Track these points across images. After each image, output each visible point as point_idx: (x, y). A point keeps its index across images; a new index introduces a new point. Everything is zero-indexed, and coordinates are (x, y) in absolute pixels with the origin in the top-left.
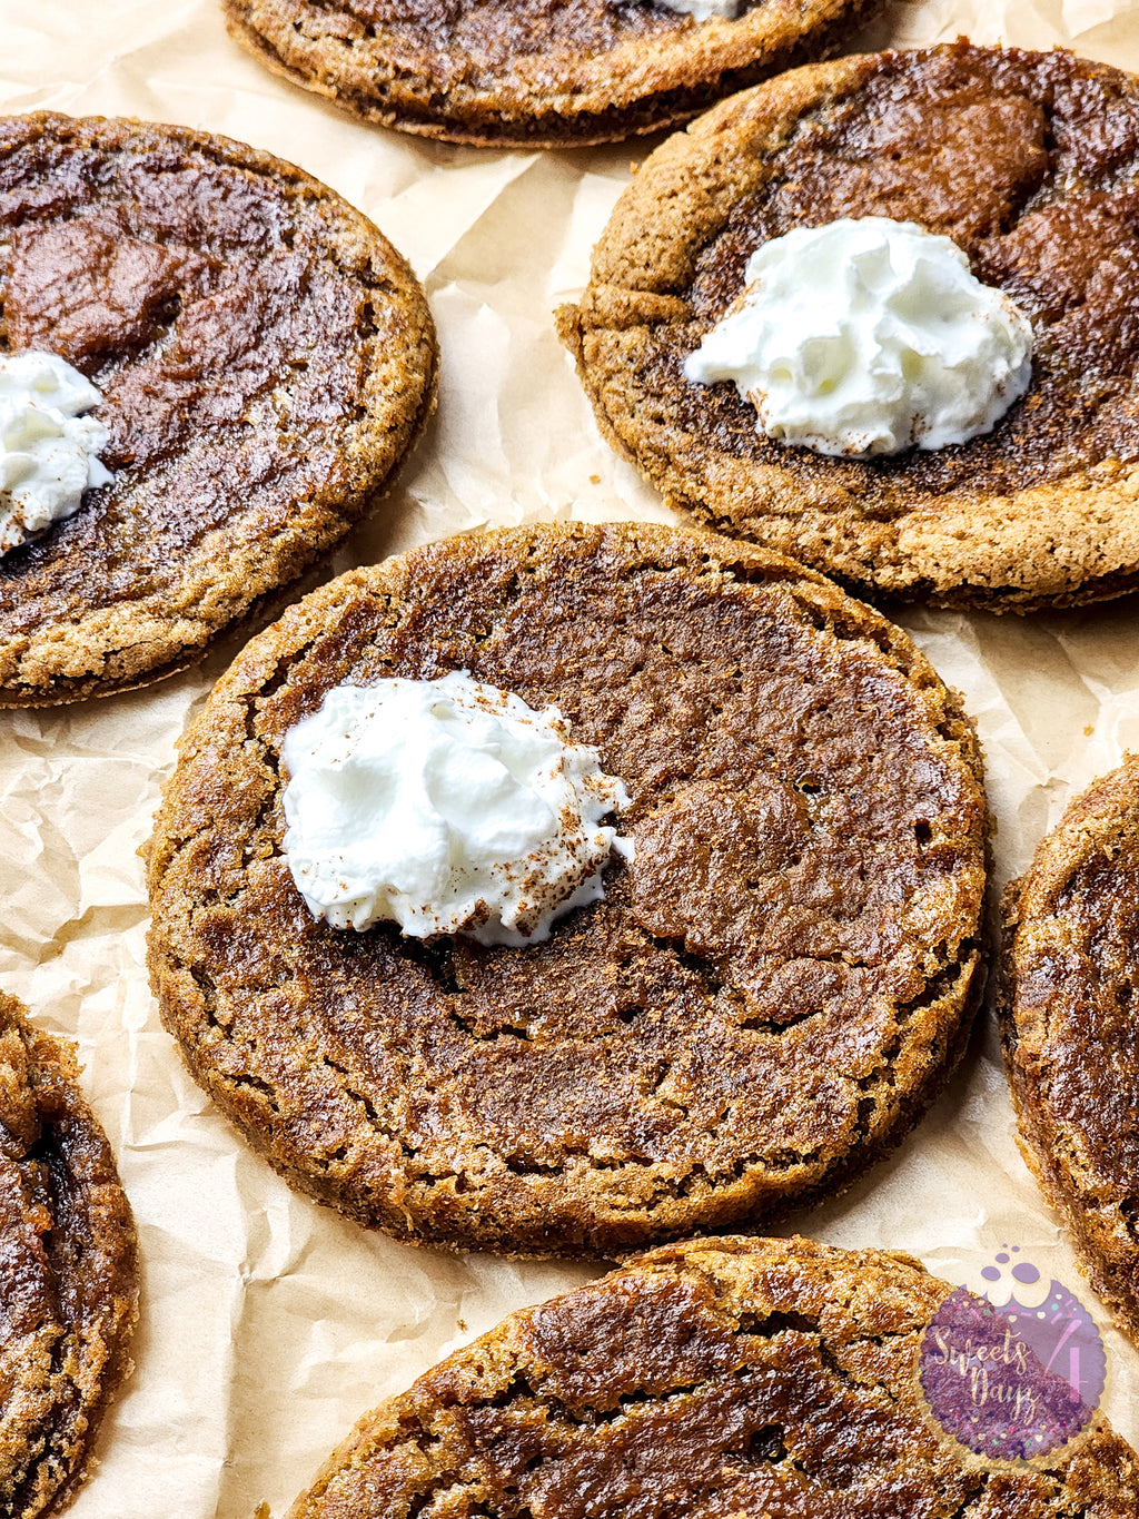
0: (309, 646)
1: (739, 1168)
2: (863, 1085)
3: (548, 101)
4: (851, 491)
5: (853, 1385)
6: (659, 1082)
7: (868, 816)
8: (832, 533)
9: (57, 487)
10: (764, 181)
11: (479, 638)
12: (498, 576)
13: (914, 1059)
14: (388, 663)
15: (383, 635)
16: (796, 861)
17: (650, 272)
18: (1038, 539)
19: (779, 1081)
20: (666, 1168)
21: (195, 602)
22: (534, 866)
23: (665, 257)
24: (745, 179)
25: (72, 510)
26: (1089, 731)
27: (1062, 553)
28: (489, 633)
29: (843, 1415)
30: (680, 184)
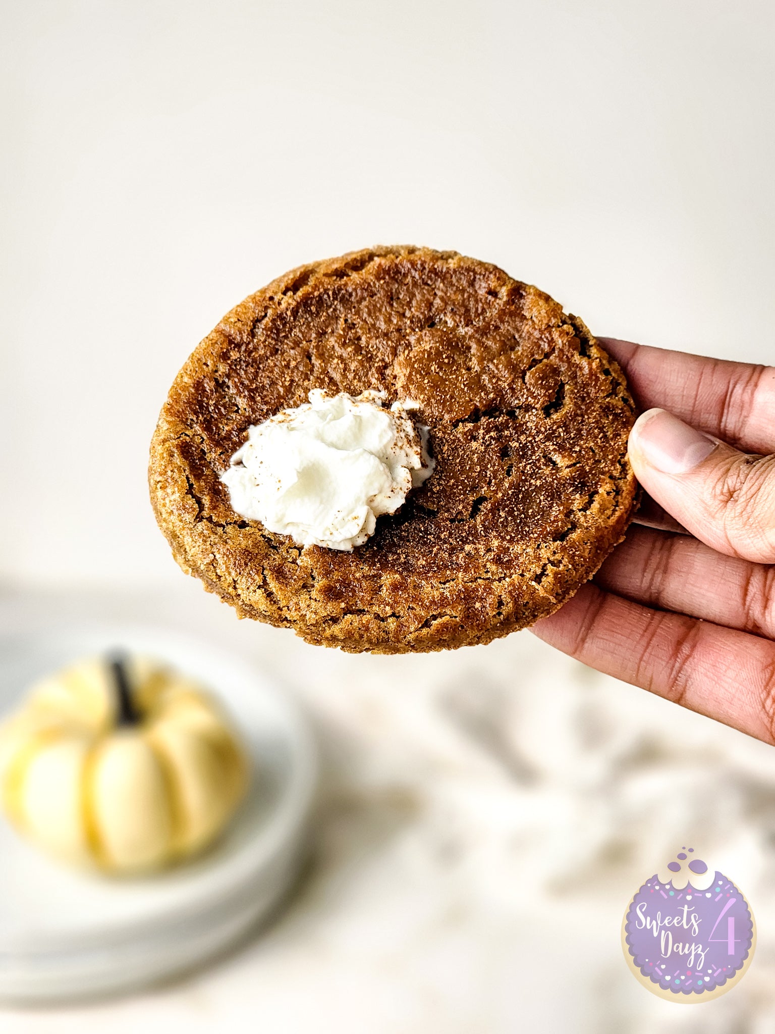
0: (188, 478)
7: (467, 311)
12: (209, 386)
14: (222, 452)
15: (205, 447)
16: (469, 348)
22: (403, 434)
28: (237, 406)
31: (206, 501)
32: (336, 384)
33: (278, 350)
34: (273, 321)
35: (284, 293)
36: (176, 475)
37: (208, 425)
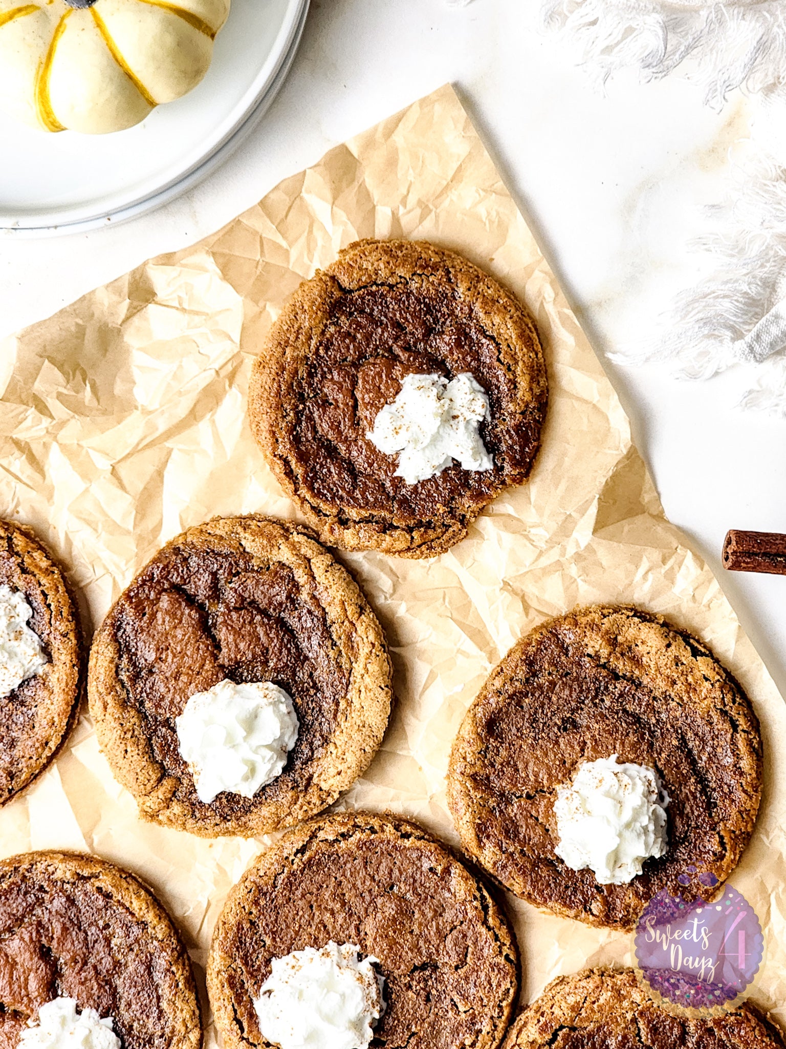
0: (233, 1005)
1: (500, 1007)
2: (501, 952)
3: (44, 756)
4: (293, 788)
5: (585, 1028)
6: (457, 1007)
7: (415, 881)
8: (305, 808)
9: (112, 1045)
10: (139, 712)
11: (264, 946)
12: (246, 926)
13: (503, 932)
14: (255, 983)
15: (243, 978)
16: (413, 912)
17: (152, 781)
18: (358, 753)
19: (483, 976)
20: (486, 1027)
21: (187, 1027)
23: (151, 773)
24: (135, 720)
25: (120, 1043)
26: (420, 769)
27: (368, 749)
28: (265, 942)
29: (591, 1036)
30: (123, 746)
31: (245, 1025)
32: (328, 933)
33: (290, 899)
34: (288, 878)
35: (295, 855)
36: (226, 1003)
37: (246, 960)
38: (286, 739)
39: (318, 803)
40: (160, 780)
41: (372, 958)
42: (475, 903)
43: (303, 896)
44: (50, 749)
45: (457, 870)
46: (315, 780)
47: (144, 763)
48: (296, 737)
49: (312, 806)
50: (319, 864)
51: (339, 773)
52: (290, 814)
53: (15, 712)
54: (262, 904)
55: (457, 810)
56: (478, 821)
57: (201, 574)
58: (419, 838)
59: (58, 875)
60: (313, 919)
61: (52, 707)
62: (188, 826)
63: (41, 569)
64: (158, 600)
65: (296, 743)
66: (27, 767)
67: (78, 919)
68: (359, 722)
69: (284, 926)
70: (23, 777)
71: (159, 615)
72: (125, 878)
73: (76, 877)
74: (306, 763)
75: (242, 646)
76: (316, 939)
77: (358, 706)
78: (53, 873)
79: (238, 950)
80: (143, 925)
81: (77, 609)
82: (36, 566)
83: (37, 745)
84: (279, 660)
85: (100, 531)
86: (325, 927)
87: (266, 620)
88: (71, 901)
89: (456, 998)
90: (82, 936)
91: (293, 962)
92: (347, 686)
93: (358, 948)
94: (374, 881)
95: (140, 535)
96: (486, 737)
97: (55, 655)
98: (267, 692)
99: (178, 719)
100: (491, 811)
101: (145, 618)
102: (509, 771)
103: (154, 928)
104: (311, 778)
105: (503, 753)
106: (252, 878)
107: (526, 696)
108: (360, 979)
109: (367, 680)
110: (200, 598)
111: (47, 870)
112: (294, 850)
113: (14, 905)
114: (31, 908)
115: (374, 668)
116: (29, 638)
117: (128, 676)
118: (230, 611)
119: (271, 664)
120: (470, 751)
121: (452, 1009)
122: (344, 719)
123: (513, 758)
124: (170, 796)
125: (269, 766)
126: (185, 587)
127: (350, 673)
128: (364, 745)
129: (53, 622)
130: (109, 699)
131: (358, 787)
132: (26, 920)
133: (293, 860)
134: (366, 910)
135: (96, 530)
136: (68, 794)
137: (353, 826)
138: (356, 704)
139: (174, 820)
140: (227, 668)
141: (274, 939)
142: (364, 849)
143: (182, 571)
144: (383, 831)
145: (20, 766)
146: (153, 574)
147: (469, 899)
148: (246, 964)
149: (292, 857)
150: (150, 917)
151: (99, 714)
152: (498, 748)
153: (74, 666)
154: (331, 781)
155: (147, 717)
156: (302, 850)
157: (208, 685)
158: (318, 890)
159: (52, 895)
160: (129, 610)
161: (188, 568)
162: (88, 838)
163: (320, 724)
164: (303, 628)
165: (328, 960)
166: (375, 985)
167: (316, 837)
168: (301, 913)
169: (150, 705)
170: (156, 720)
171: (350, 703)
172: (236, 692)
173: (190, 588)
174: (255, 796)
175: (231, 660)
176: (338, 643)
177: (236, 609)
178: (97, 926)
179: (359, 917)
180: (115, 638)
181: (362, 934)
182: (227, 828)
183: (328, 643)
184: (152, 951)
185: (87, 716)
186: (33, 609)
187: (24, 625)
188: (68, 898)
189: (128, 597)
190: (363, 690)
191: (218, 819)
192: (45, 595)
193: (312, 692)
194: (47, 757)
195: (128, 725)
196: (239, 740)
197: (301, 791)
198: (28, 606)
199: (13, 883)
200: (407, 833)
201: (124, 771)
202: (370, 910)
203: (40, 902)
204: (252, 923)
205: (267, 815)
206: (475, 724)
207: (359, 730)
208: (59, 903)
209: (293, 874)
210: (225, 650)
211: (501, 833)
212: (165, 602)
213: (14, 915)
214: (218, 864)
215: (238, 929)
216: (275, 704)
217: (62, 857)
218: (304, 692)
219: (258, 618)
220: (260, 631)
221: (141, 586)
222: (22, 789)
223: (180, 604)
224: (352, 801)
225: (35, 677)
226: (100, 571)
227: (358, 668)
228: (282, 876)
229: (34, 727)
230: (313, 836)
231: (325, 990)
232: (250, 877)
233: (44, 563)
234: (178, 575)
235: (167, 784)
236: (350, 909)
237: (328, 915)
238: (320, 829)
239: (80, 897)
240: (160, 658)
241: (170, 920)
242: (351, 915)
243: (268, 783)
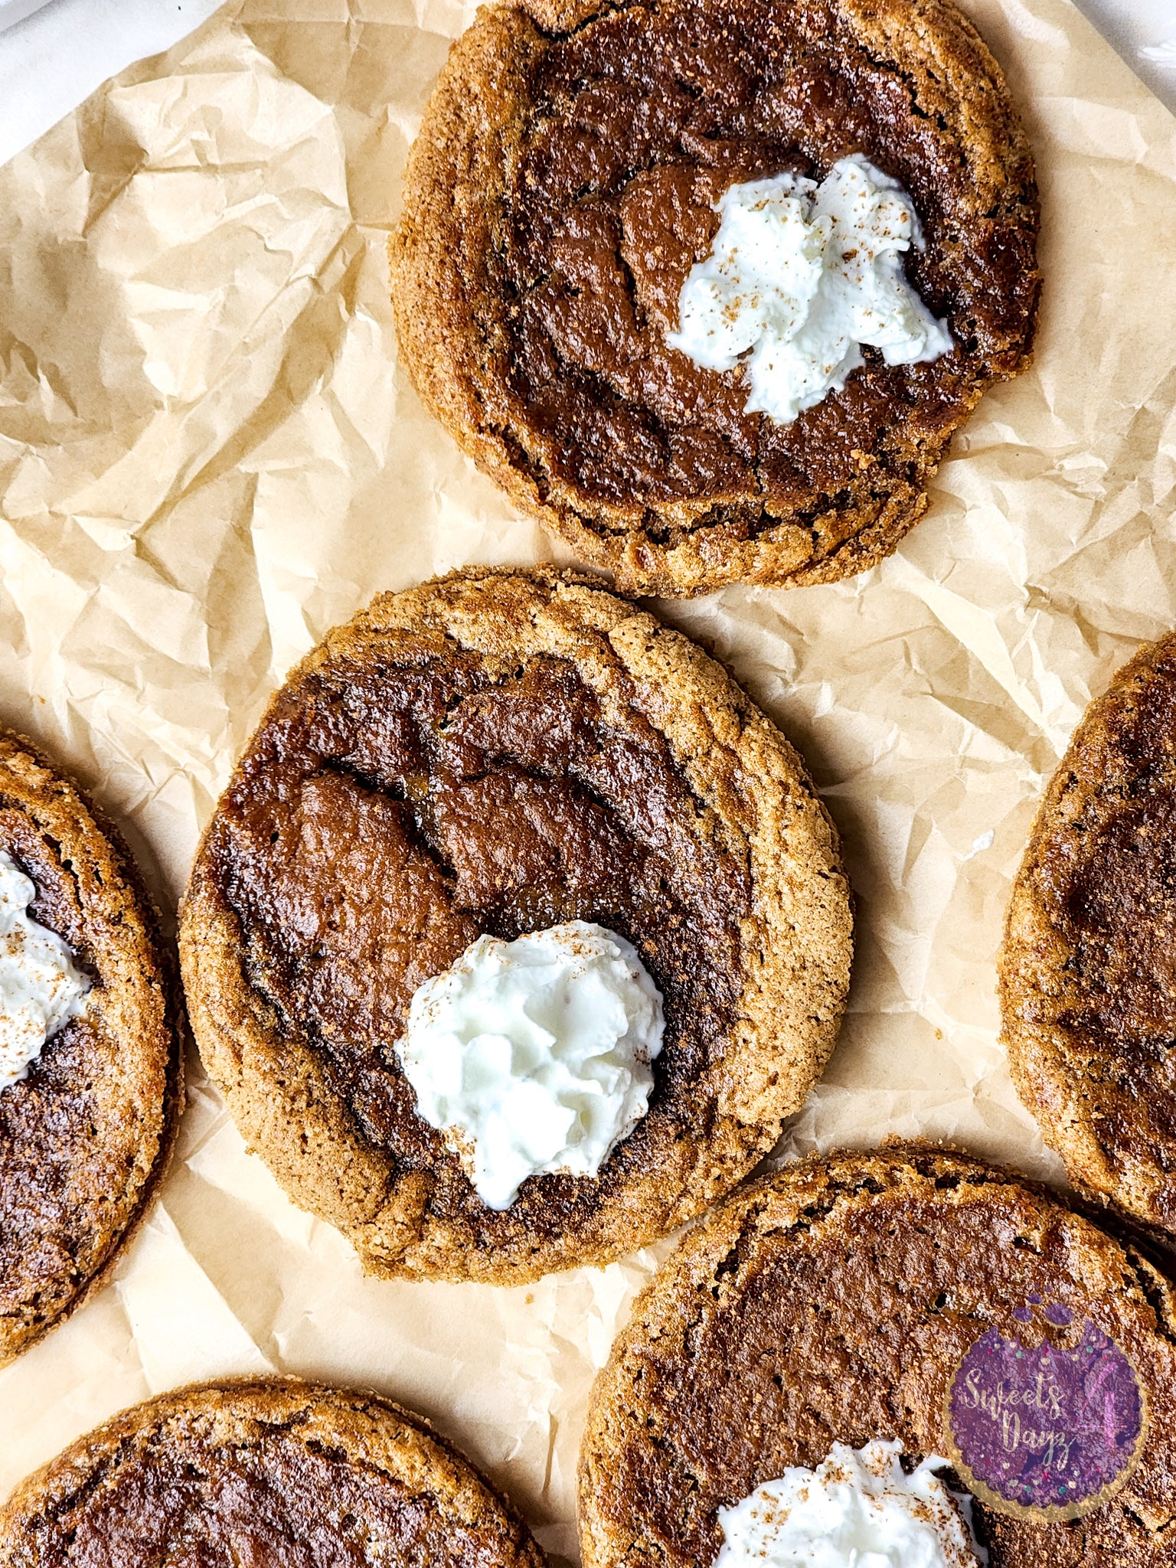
3: (130, 1189)
4: (679, 1137)
6: (1140, 1522)
8: (716, 1172)
10: (312, 1048)
11: (695, 1487)
17: (374, 1190)
18: (805, 1028)
24: (306, 1068)
26: (939, 1034)
27: (823, 1014)
30: (294, 1127)
38: (642, 1034)
39: (740, 1154)
40: (389, 1185)
41: (934, 1461)
42: (1131, 1293)
43: (755, 1360)
44: (141, 1169)
45: (1074, 1231)
46: (723, 1108)
47: (347, 1156)
48: (662, 1026)
49: (729, 1164)
50: (773, 1282)
51: (773, 1081)
52: (685, 1192)
53: (47, 1111)
54: (670, 1397)
55: (1044, 1103)
56: (1095, 1115)
57: (377, 722)
58: (979, 1180)
59: (220, 1434)
60: (786, 1406)
61: (124, 1080)
62: (474, 1267)
63: (31, 791)
64: (297, 798)
65: (664, 1040)
66: (100, 1220)
67: (282, 1518)
68: (791, 962)
69: (727, 1435)
70: (97, 1243)
71: (307, 832)
72: (364, 1410)
73: (256, 1431)
74: (695, 1077)
75: (500, 855)
76: (803, 1447)
77: (782, 927)
78: (207, 1434)
79: (641, 1509)
80: (425, 1500)
81: (130, 860)
82: (21, 786)
83: (111, 1168)
84: (588, 868)
85: (140, 685)
86: (816, 1416)
87: (539, 789)
88: (259, 1484)
89: (1134, 1503)
90: (299, 1554)
91: (766, 1507)
92: (749, 888)
93: (898, 1445)
94: (901, 1294)
95: (227, 674)
96: (1071, 930)
97: (105, 969)
98: (578, 941)
99: (399, 1047)
100: (1121, 1087)
101: (278, 845)
102: (1137, 992)
103: (450, 1502)
104: (713, 1103)
105: (1116, 956)
106: (637, 1347)
107: (1139, 822)
108: (922, 1510)
109: (790, 864)
110: (387, 773)
111: (192, 1430)
112: (714, 1267)
113: (141, 1521)
114: (177, 1518)
115: (798, 835)
116: (41, 945)
117: (271, 978)
118: (457, 787)
119: (573, 882)
120: (1042, 968)
121: (1130, 1529)
122: (757, 962)
123: (1140, 963)
124: (419, 1212)
125: (617, 1100)
126: (349, 758)
127: (748, 861)
128: (814, 1007)
129: (83, 898)
130: (242, 1035)
131: (817, 1104)
132: (173, 1546)
133: (715, 1290)
134: (897, 1359)
135: (131, 685)
136: (201, 1259)
137: (829, 1187)
138: (777, 923)
139: (439, 1262)
140: (479, 913)
141: (713, 1468)
142: (863, 1231)
143: (336, 725)
144: (894, 1183)
145: (84, 1221)
146: (274, 746)
147: (1115, 1286)
148: (665, 1533)
149: (712, 1284)
150: (436, 1480)
151: (227, 1074)
152: (1102, 948)
153: (150, 981)
154: (760, 1102)
155: (331, 1055)
156: (730, 1265)
157: (444, 958)
158: (783, 1340)
159: (215, 1482)
160: (242, 837)
161: (345, 715)
162: (264, 1340)
163: (708, 985)
164: (623, 786)
165: (842, 1488)
166: (955, 1518)
167: (754, 1228)
168: (758, 1399)
169: (331, 1028)
170: (350, 1057)
171: (762, 925)
172: (512, 958)
173: (362, 759)
174: (602, 1170)
175: (482, 892)
176: (708, 801)
177: (469, 780)
178: (328, 1525)
179: (886, 1379)
180: (223, 902)
181: (901, 1413)
182: (558, 1253)
183: (688, 805)
184: (457, 1552)
185: (204, 1084)
186: (36, 880)
187: (22, 918)
188: (251, 1479)
189: (231, 805)
190: (785, 889)
191: (533, 1239)
192: (52, 844)
193: (674, 921)
194: (138, 1190)
195: (295, 1082)
196: (543, 1055)
197: (698, 1139)
198: (23, 876)
199: (127, 1474)
200: (947, 1175)
201: (311, 1181)
202: (906, 1358)
203: (194, 1501)
204: (658, 1444)
205: (638, 1205)
206: (1042, 905)
207: (796, 978)
208: (234, 1495)
209: (722, 1318)
210: (465, 874)
211: (1150, 1130)
212: (313, 801)
213: (144, 1542)
214: (553, 1335)
215: (631, 1464)
216: (601, 963)
217: (217, 1395)
218: (656, 926)
219: (521, 788)
220: (533, 815)
221: (254, 777)
222: (100, 1271)
223: (347, 797)
224: (809, 1136)
225: (72, 1024)
226: (159, 772)
227: (764, 844)
228: (701, 1329)
229: (95, 1132)
230: (747, 1227)
231: (853, 1554)
232: (630, 1347)
233: (36, 778)
234: (329, 734)
235: (408, 1188)
236: (861, 1366)
237: (819, 1389)
238: (757, 1210)
239: (276, 1471)
240: (330, 924)
241: (481, 1478)
242: (867, 1379)
243: (624, 1136)
